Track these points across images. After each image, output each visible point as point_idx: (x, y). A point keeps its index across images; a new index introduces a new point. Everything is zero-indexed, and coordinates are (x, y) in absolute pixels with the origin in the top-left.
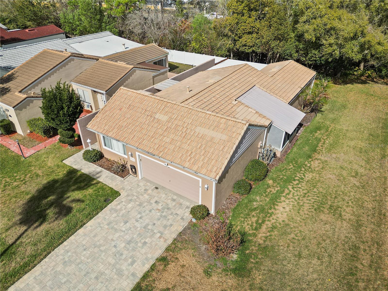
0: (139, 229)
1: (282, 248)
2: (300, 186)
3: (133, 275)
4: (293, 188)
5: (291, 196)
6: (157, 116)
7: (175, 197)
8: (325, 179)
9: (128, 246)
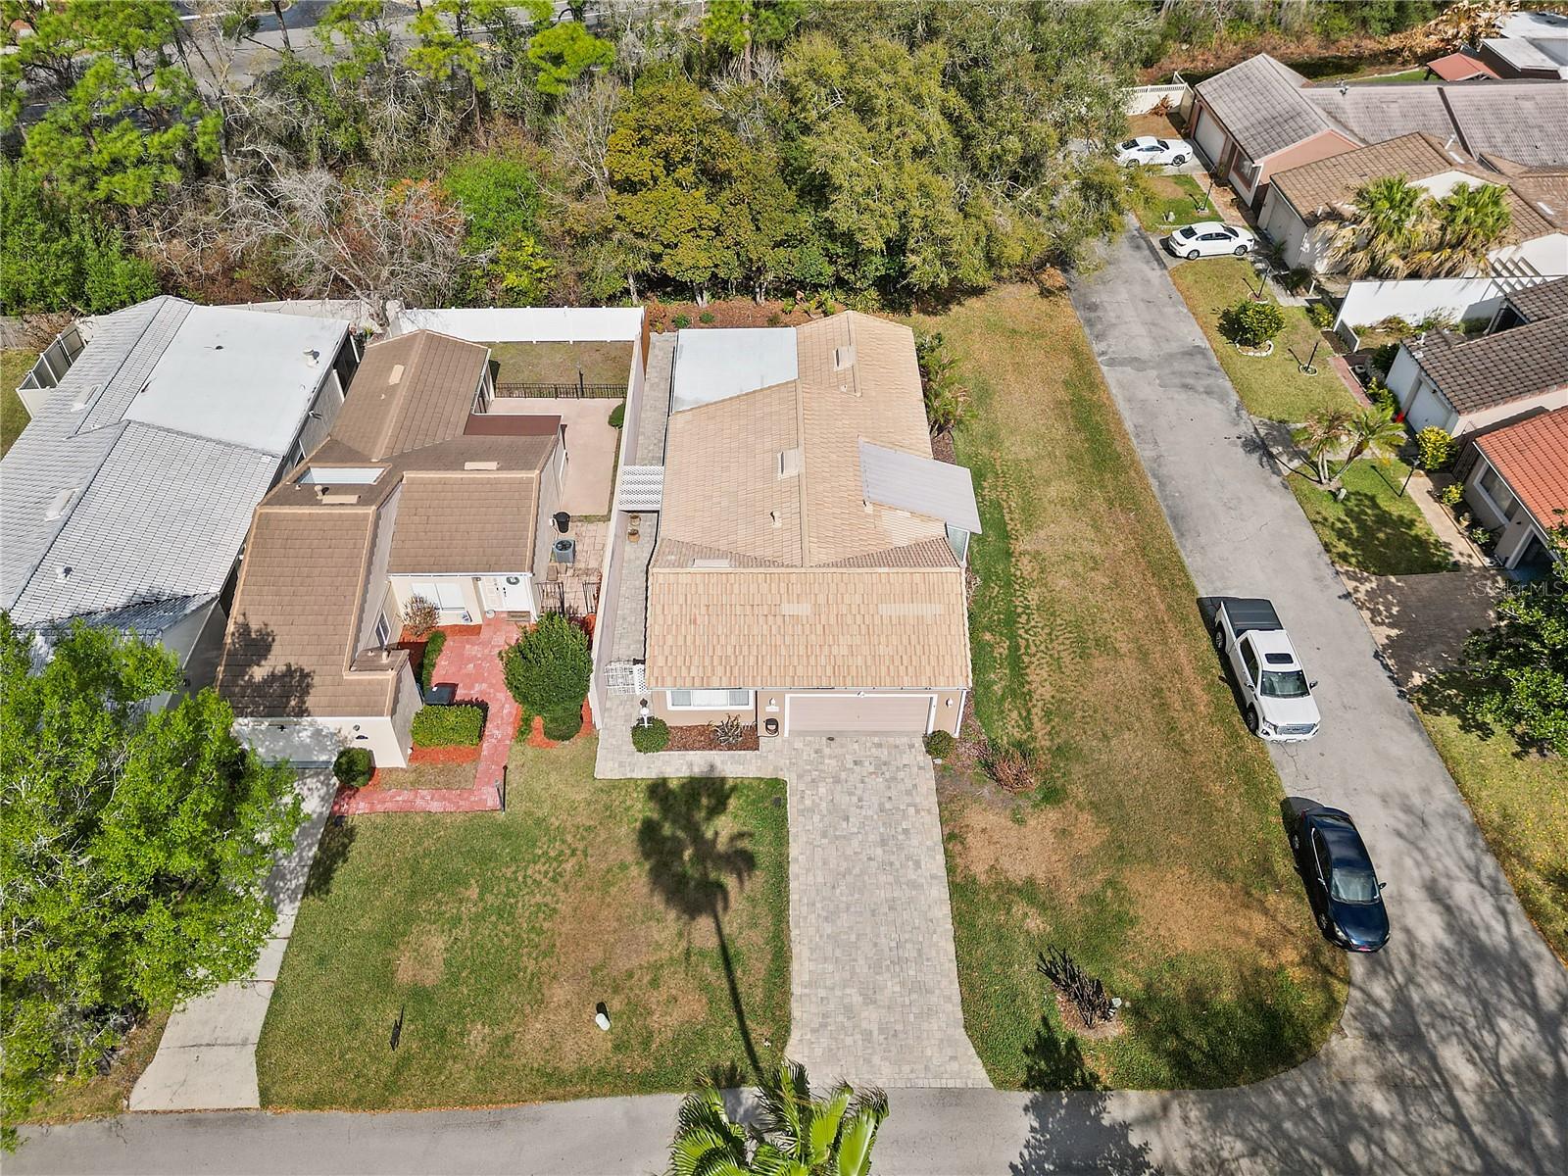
0: (875, 817)
1: (1078, 738)
2: (1033, 623)
3: (933, 877)
4: (1026, 632)
5: (1033, 649)
6: (787, 609)
7: (876, 740)
8: (1060, 592)
9: (887, 848)
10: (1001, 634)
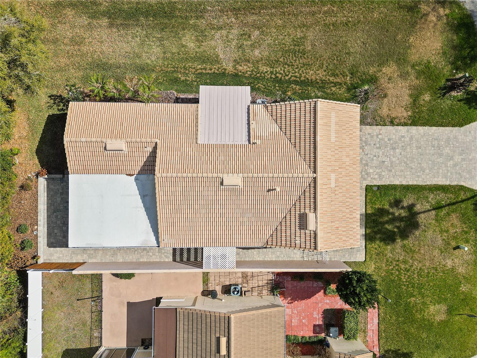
1: (347, 65)
4: (287, 76)
5: (297, 74)
6: (333, 185)
8: (263, 56)
10: (287, 87)
